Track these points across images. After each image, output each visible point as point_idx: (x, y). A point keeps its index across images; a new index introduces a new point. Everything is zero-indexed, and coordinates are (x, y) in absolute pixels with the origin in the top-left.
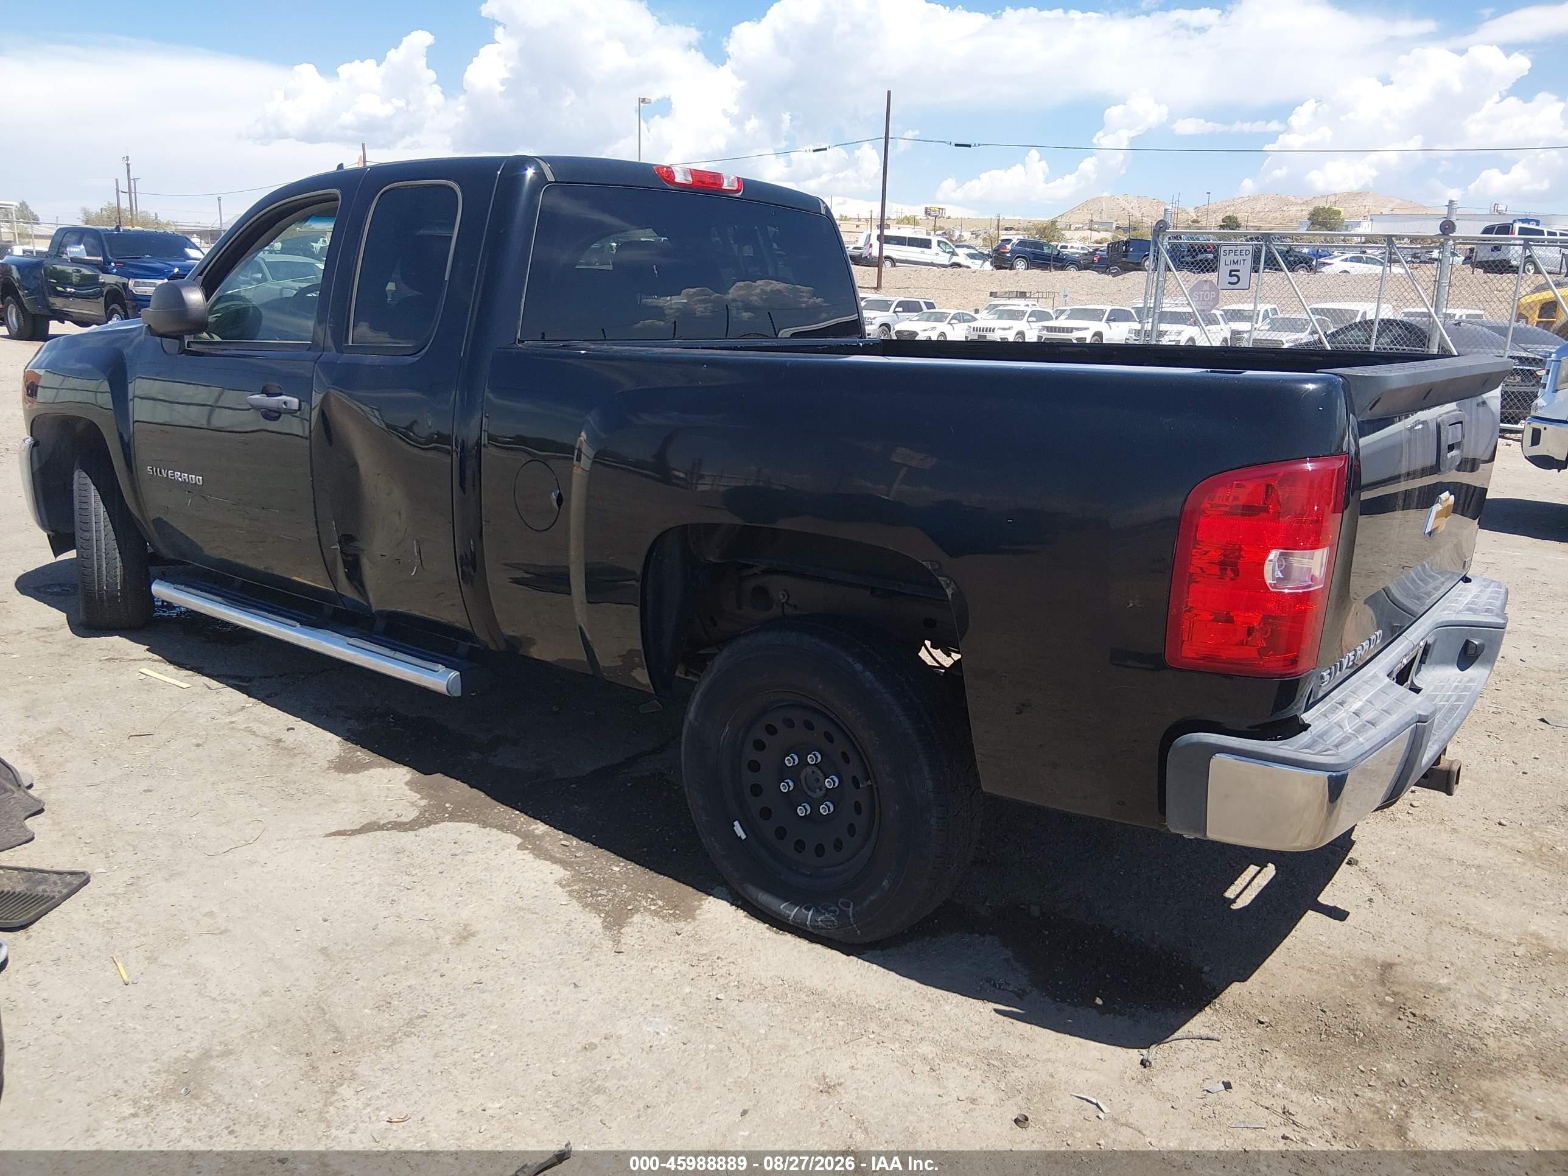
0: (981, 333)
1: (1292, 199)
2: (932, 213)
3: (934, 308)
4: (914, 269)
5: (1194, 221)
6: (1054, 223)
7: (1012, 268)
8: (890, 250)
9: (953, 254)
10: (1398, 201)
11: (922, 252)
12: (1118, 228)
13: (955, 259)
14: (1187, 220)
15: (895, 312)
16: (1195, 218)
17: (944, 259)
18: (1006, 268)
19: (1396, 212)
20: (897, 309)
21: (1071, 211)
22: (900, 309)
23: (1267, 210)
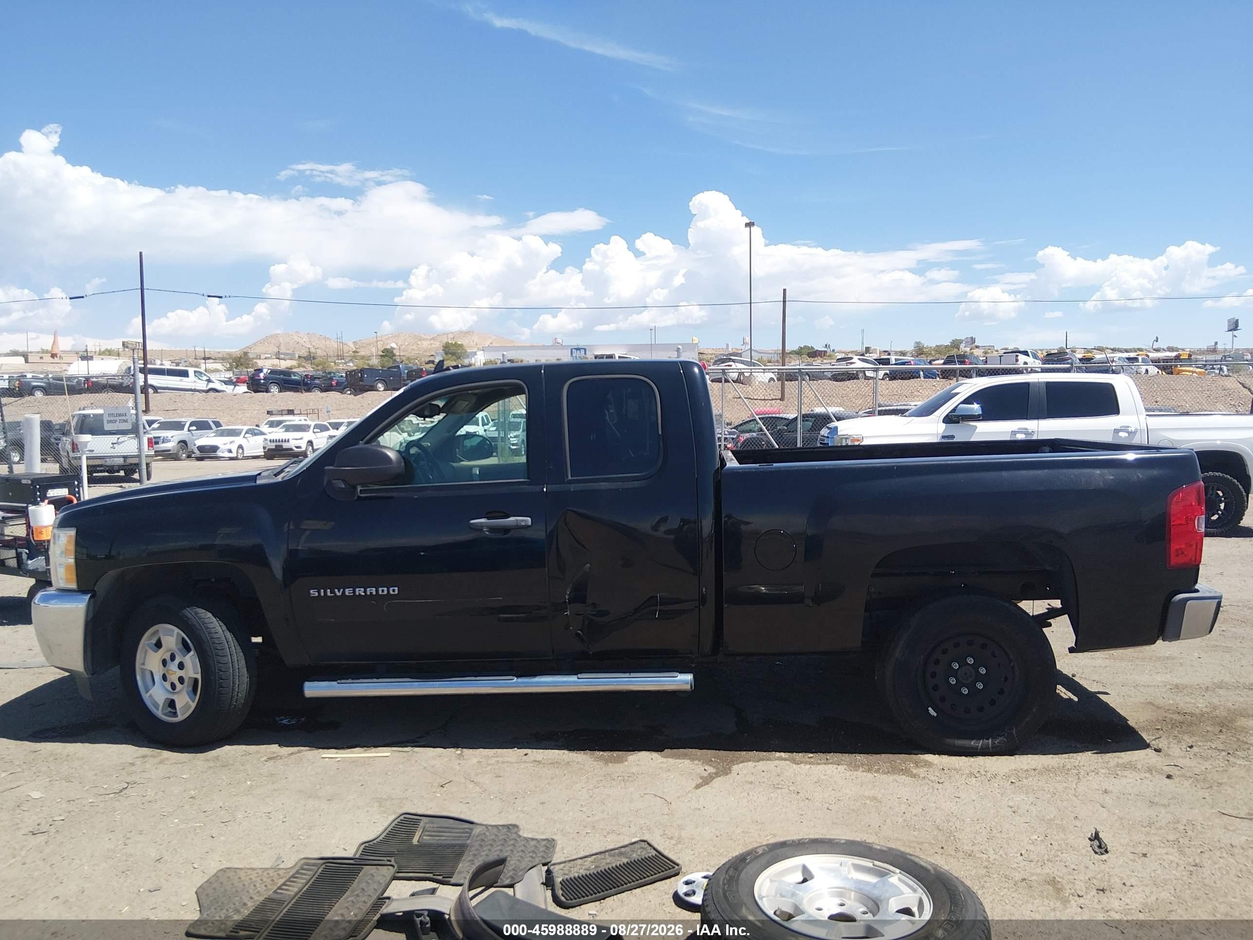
0: (278, 444)
1: (423, 336)
2: (130, 346)
3: (221, 426)
4: (178, 394)
5: (355, 352)
6: (246, 354)
7: (267, 391)
8: (153, 380)
9: (209, 381)
10: (494, 337)
11: (181, 380)
12: (299, 357)
13: (211, 386)
14: (349, 351)
15: (189, 430)
16: (355, 349)
17: (202, 385)
18: (263, 392)
19: (494, 345)
20: (191, 428)
21: (255, 344)
22: (194, 428)
23: (406, 344)
